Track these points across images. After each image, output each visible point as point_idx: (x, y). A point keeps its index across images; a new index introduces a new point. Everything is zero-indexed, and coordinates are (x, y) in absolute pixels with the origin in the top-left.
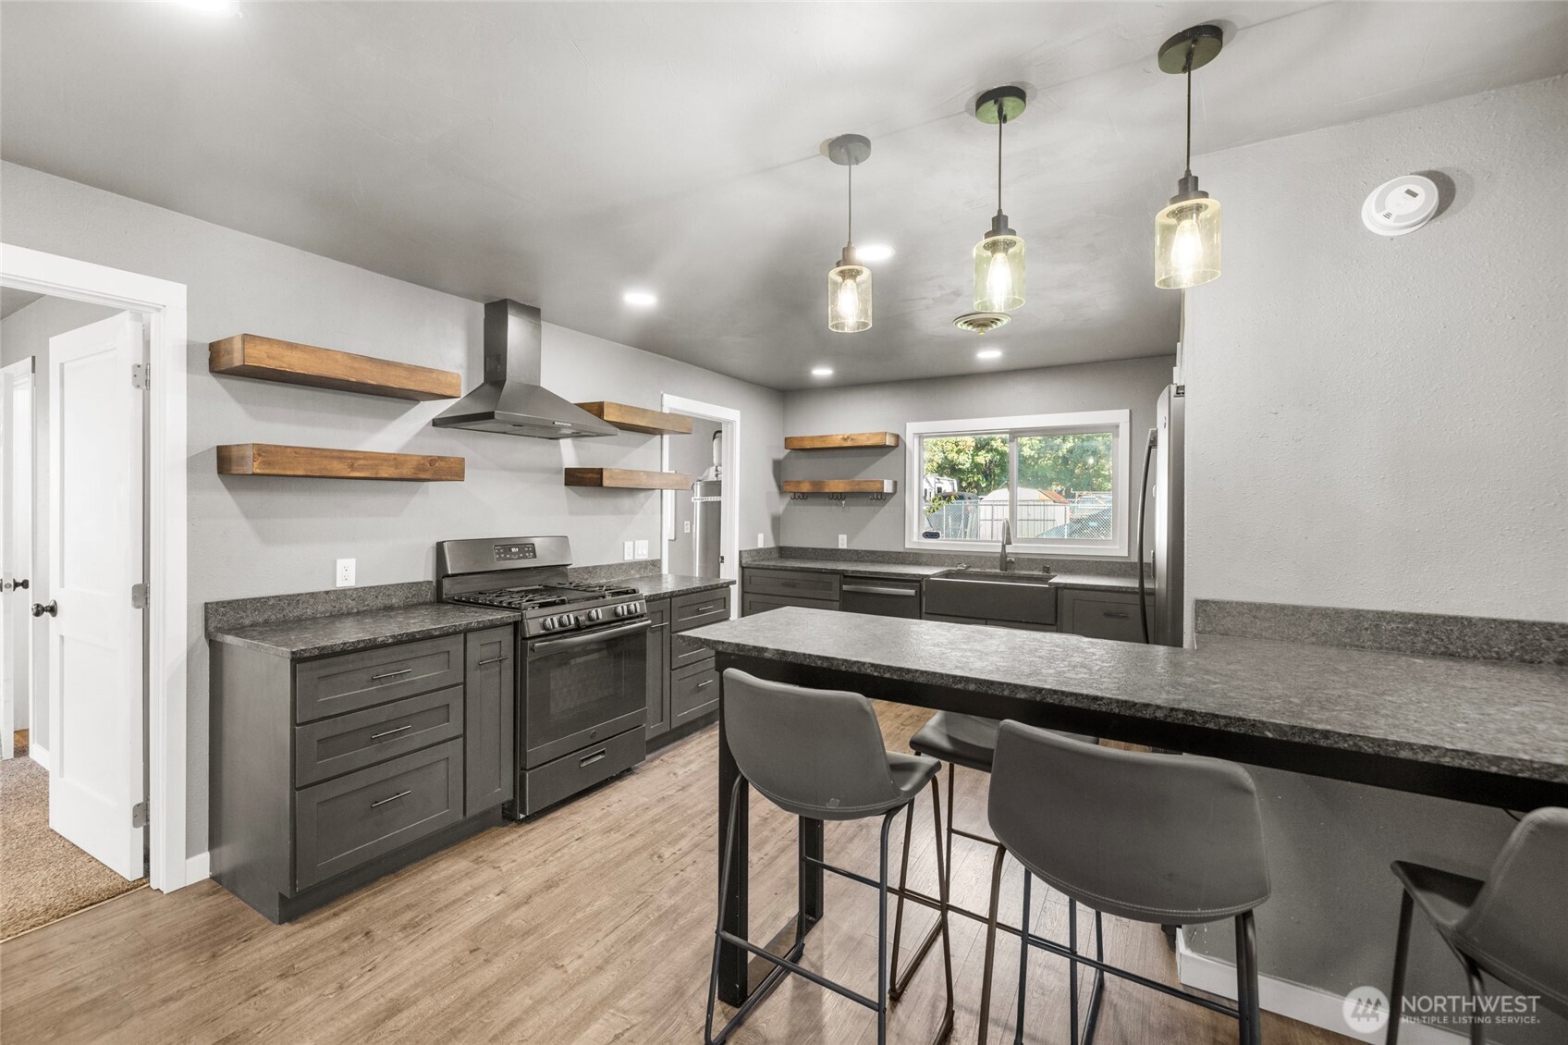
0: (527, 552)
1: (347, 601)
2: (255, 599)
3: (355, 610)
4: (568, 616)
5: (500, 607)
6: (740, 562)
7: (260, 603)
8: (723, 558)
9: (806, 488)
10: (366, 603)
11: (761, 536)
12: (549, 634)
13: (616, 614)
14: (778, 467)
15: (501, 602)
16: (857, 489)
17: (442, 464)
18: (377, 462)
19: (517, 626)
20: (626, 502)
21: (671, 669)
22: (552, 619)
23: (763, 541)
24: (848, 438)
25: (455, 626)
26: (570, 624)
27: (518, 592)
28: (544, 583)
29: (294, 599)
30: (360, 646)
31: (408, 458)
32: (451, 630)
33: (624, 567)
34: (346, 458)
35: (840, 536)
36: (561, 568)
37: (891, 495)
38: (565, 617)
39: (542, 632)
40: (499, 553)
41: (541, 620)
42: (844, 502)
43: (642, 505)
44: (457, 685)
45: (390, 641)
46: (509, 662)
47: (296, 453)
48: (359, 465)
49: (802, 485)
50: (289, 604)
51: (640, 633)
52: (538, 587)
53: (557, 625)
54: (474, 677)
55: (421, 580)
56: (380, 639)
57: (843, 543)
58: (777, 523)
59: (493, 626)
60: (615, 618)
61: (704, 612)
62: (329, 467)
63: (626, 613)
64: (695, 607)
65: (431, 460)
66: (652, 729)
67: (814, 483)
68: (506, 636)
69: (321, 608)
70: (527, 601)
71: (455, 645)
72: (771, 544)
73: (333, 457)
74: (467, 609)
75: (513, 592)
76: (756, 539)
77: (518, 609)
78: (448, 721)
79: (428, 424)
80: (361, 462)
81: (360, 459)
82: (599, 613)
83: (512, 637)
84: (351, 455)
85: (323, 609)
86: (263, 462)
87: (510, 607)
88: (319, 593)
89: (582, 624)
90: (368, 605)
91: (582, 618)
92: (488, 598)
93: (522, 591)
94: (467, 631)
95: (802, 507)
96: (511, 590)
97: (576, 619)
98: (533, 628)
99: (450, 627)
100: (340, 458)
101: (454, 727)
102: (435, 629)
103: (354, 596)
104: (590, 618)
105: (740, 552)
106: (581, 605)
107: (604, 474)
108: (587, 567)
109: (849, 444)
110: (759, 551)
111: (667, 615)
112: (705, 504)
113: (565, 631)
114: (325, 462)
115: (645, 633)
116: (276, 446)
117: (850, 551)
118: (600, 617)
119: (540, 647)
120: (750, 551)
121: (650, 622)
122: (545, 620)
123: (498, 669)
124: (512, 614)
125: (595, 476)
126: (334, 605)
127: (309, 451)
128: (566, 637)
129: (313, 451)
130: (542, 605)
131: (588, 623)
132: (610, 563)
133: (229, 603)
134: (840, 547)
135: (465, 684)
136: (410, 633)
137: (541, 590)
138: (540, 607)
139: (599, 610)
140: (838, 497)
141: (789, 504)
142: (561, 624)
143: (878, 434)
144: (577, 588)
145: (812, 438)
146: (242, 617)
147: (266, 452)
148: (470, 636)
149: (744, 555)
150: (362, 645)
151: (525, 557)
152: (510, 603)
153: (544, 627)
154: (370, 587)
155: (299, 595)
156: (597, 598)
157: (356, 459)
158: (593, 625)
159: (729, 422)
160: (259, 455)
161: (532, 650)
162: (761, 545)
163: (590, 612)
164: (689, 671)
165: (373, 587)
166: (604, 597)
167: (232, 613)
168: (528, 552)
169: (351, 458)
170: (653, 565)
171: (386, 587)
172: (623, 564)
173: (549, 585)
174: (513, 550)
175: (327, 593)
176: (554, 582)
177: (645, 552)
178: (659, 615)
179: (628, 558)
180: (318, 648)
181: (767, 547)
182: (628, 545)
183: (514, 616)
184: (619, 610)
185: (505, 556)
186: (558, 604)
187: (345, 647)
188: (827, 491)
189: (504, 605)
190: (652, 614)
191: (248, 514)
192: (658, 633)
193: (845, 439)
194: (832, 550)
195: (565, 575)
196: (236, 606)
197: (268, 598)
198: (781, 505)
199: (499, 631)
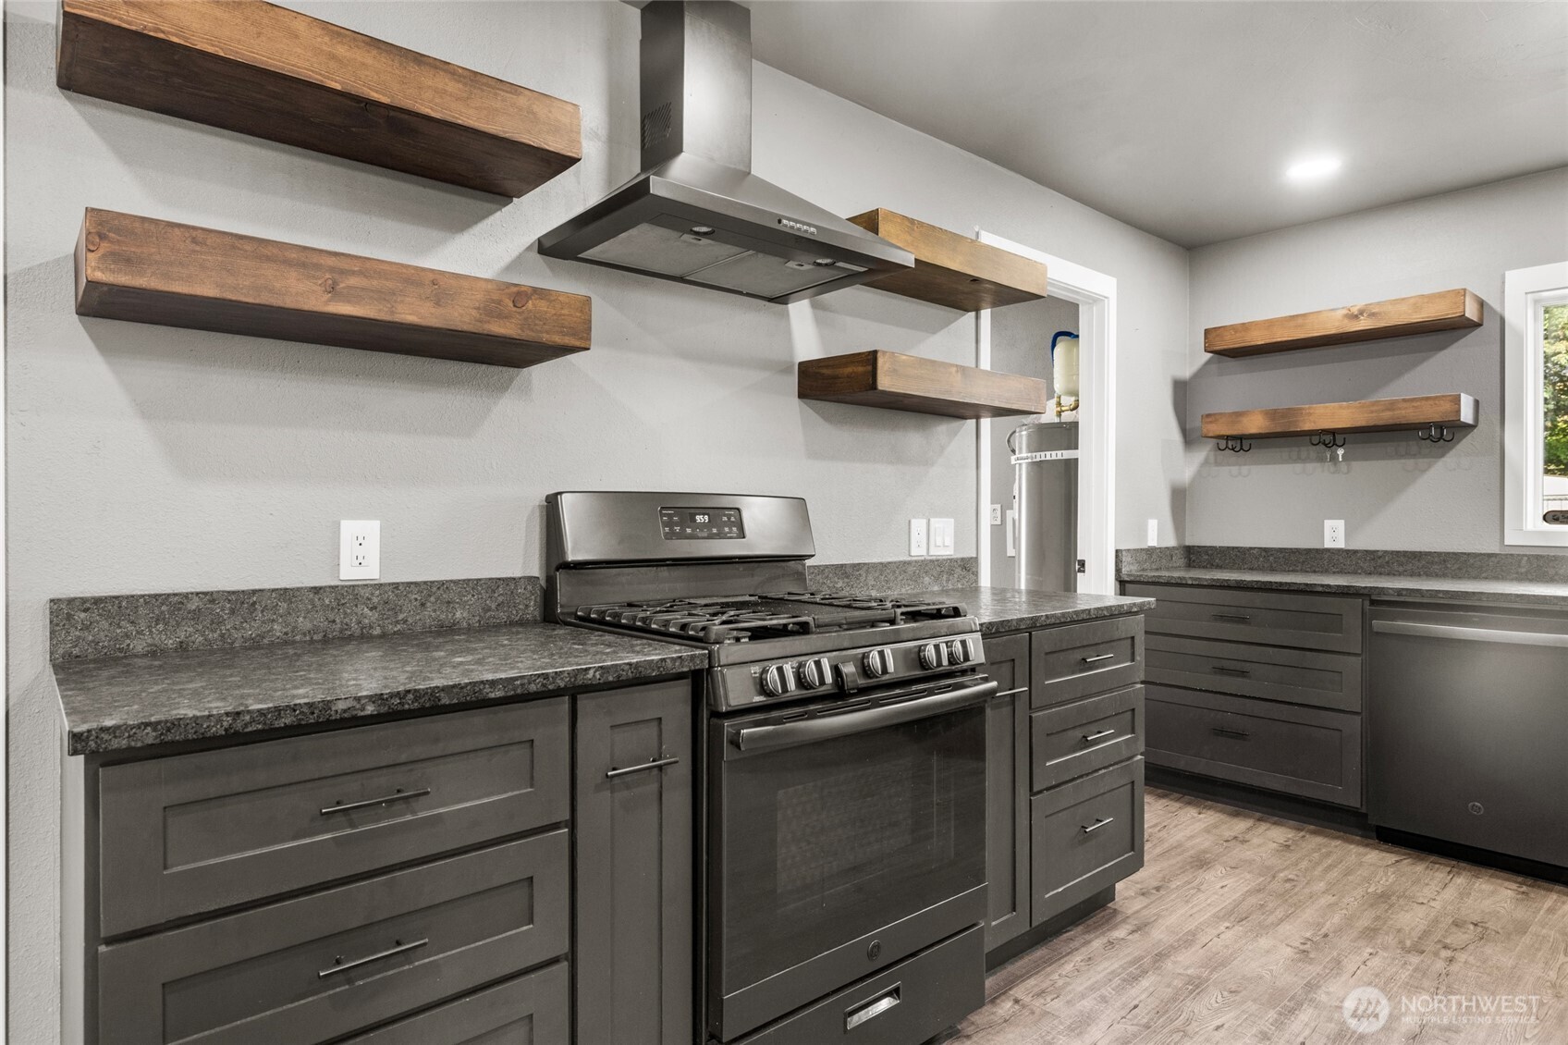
0: (725, 524)
1: (359, 611)
2: (156, 596)
3: (377, 631)
4: (818, 664)
5: (663, 635)
6: (1118, 570)
7: (169, 607)
8: (1082, 564)
9: (1255, 424)
10: (401, 617)
11: (1153, 525)
12: (772, 705)
13: (922, 663)
14: (1183, 393)
15: (666, 624)
16: (1386, 417)
17: (543, 305)
18: (390, 284)
19: (700, 682)
20: (913, 438)
21: (1032, 793)
22: (780, 670)
23: (1157, 533)
24: (1361, 313)
25: (546, 676)
26: (822, 682)
27: (706, 605)
28: (759, 592)
29: (244, 601)
30: (280, 723)
31: (466, 284)
32: (533, 688)
33: (911, 569)
34: (317, 267)
35: (1328, 524)
36: (792, 564)
37: (1468, 428)
38: (810, 665)
39: (759, 699)
40: (670, 524)
41: (756, 669)
42: (1340, 452)
43: (943, 448)
44: (556, 826)
45: (370, 709)
46: (682, 770)
47: (194, 240)
48: (349, 287)
49: (1245, 420)
50: (233, 612)
51: (972, 711)
52: (747, 598)
53: (792, 684)
54: (595, 807)
55: (518, 574)
56: (341, 706)
57: (1334, 535)
58: (1180, 499)
59: (639, 680)
60: (918, 673)
61: (1093, 666)
62: (278, 285)
63: (945, 662)
64: (1078, 655)
65: (519, 293)
66: (997, 926)
67: (1273, 414)
68: (673, 704)
69: (304, 623)
70: (724, 623)
71: (548, 725)
72: (1171, 542)
73: (288, 263)
74: (594, 637)
75: (695, 606)
76: (1143, 531)
77: (701, 640)
78: (531, 921)
79: (529, 248)
80: (353, 281)
81: (353, 273)
82: (887, 659)
83: (688, 709)
84: (331, 261)
85: (309, 626)
86: (112, 253)
87: (683, 636)
88: (298, 589)
89: (848, 683)
90: (405, 621)
91: (849, 669)
92: (641, 615)
93: (717, 604)
94: (575, 691)
95: (1235, 469)
96: (692, 601)
97: (836, 671)
98: (736, 689)
99: (531, 679)
100: (304, 265)
101: (544, 936)
102: (493, 683)
103: (375, 600)
104: (865, 670)
105: (1117, 551)
106: (846, 637)
107: (881, 361)
108: (842, 565)
109: (1364, 324)
110: (1150, 551)
111: (1021, 670)
112: (1038, 467)
113: (812, 699)
114: (269, 271)
115: (981, 711)
116: (143, 219)
117: (1355, 552)
118: (891, 668)
119: (751, 738)
120: (1136, 550)
121: (994, 684)
122: (765, 671)
123: (655, 787)
124: (686, 653)
125: (860, 369)
126: (331, 617)
127: (228, 240)
128: (812, 716)
129: (238, 243)
130: (758, 634)
131: (862, 682)
132: (885, 560)
133: (97, 601)
134: (1328, 544)
135: (572, 824)
136: (425, 692)
137: (755, 604)
138: (751, 638)
139: (888, 650)
140: (1329, 439)
141: (1206, 462)
142: (801, 681)
143: (1442, 295)
144: (829, 603)
145: (1270, 324)
146: (127, 636)
147: (118, 231)
148: (585, 703)
149: (1126, 558)
150: (288, 720)
151: (720, 536)
152: (684, 627)
153: (762, 687)
154: (409, 584)
155: (254, 592)
156: (873, 624)
157: (343, 272)
158: (873, 687)
159: (1096, 300)
160: (102, 237)
161: (735, 743)
162: (1152, 542)
163: (865, 656)
164: (1068, 795)
165: (416, 584)
166: (892, 622)
167: (104, 624)
168: (730, 524)
169: (332, 270)
170: (964, 568)
171: (442, 585)
172: (909, 563)
173: (769, 595)
174: (699, 518)
175: (316, 590)
176: (780, 589)
177: (949, 541)
178: (1006, 669)
179: (918, 551)
180: (154, 725)
181: (1164, 545)
182: (918, 525)
183: (692, 658)
184: (930, 652)
185: (683, 530)
186: (792, 633)
187: (238, 726)
188: (1307, 426)
189: (672, 629)
190: (994, 664)
191: (148, 410)
192: (1006, 710)
193: (1355, 317)
194: (1309, 551)
195: (800, 577)
196: (114, 610)
197: (186, 596)
198: (1187, 466)
199: (655, 694)
